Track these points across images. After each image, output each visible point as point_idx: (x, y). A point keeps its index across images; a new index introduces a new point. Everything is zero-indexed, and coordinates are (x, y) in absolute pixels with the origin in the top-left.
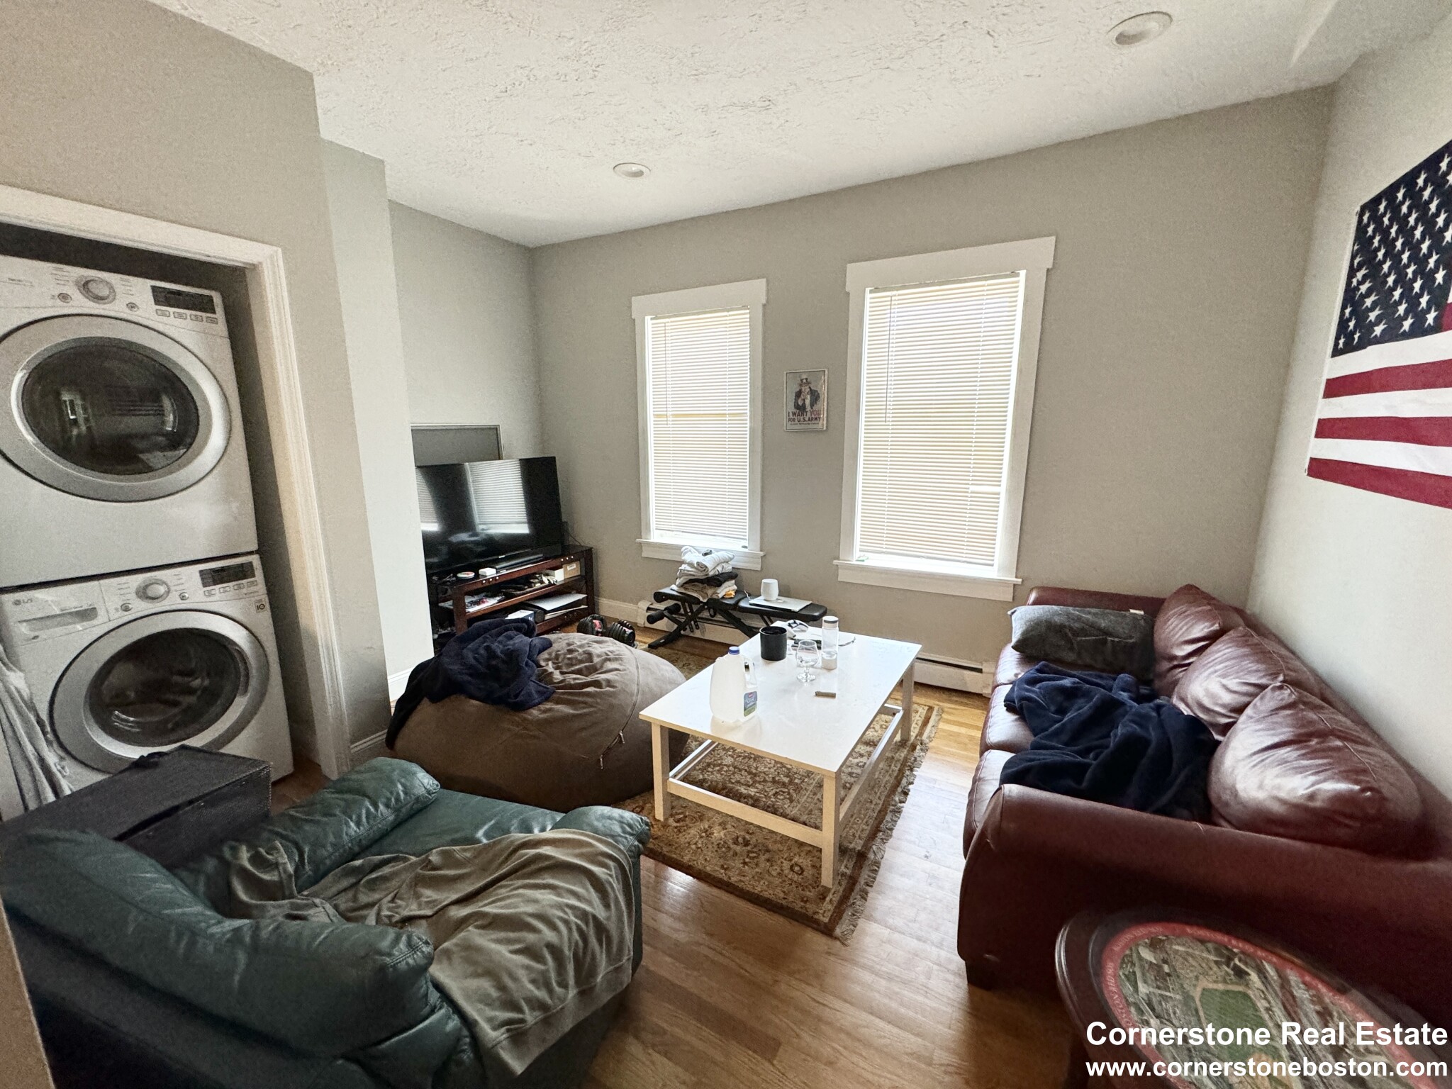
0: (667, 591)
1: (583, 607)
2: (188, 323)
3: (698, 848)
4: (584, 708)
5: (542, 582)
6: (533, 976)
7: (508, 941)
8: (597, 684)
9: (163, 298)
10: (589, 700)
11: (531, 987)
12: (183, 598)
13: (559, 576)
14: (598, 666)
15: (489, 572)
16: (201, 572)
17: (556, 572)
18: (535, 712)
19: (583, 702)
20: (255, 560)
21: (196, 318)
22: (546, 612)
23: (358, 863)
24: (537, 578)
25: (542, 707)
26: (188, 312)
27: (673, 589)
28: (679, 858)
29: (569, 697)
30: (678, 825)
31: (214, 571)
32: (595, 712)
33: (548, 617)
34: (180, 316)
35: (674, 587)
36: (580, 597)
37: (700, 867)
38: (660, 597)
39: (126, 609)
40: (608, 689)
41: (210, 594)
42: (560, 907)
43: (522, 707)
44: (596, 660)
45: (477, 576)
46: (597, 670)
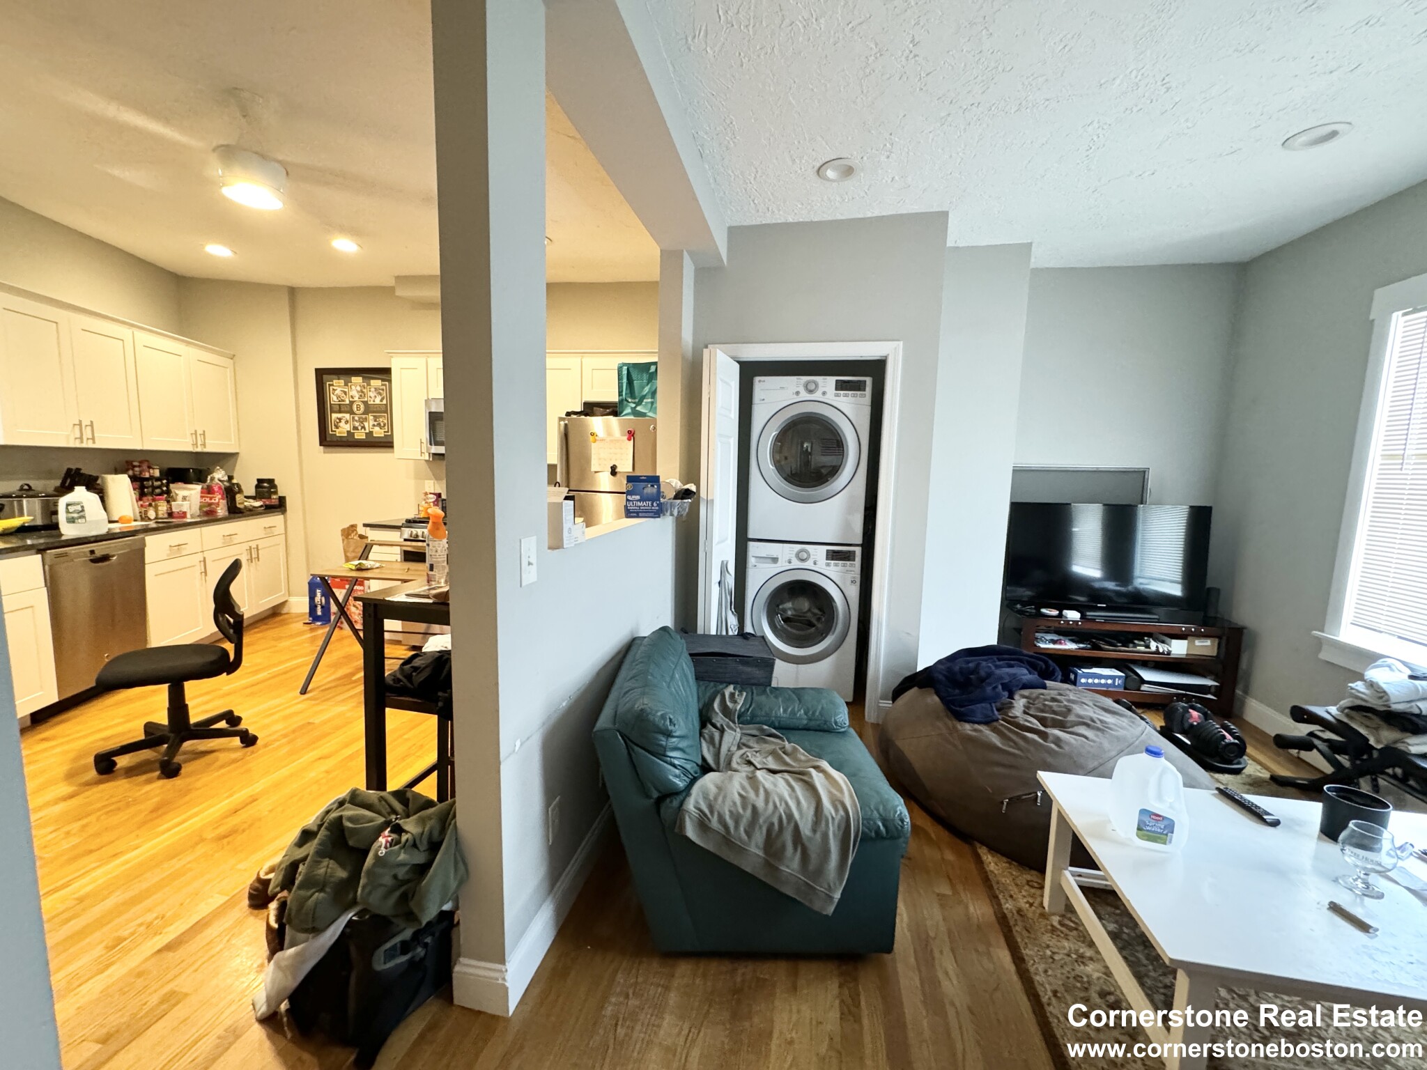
0: (1320, 711)
1: (1209, 696)
2: (850, 399)
3: (1052, 958)
4: (1011, 747)
5: (1148, 647)
6: (732, 809)
7: (743, 788)
8: (1044, 735)
9: (841, 386)
10: (1021, 743)
11: (727, 813)
12: (815, 563)
13: (1178, 648)
14: (1068, 725)
15: (1073, 615)
16: (828, 551)
17: (1174, 642)
18: (968, 726)
19: (1015, 743)
20: (858, 550)
21: (854, 396)
22: (1143, 682)
23: (765, 727)
24: (1144, 641)
25: (977, 726)
26: (850, 392)
27: (1330, 712)
28: (1022, 946)
29: (1006, 732)
30: (1059, 927)
31: (834, 552)
32: (1021, 757)
33: (1145, 687)
34: (846, 396)
35: (1333, 710)
36: (1208, 682)
37: (1032, 970)
38: (1300, 715)
39: (790, 562)
40: (1053, 746)
41: (828, 565)
42: (782, 799)
43: (961, 717)
44: (1071, 718)
45: (1060, 615)
46: (1064, 728)
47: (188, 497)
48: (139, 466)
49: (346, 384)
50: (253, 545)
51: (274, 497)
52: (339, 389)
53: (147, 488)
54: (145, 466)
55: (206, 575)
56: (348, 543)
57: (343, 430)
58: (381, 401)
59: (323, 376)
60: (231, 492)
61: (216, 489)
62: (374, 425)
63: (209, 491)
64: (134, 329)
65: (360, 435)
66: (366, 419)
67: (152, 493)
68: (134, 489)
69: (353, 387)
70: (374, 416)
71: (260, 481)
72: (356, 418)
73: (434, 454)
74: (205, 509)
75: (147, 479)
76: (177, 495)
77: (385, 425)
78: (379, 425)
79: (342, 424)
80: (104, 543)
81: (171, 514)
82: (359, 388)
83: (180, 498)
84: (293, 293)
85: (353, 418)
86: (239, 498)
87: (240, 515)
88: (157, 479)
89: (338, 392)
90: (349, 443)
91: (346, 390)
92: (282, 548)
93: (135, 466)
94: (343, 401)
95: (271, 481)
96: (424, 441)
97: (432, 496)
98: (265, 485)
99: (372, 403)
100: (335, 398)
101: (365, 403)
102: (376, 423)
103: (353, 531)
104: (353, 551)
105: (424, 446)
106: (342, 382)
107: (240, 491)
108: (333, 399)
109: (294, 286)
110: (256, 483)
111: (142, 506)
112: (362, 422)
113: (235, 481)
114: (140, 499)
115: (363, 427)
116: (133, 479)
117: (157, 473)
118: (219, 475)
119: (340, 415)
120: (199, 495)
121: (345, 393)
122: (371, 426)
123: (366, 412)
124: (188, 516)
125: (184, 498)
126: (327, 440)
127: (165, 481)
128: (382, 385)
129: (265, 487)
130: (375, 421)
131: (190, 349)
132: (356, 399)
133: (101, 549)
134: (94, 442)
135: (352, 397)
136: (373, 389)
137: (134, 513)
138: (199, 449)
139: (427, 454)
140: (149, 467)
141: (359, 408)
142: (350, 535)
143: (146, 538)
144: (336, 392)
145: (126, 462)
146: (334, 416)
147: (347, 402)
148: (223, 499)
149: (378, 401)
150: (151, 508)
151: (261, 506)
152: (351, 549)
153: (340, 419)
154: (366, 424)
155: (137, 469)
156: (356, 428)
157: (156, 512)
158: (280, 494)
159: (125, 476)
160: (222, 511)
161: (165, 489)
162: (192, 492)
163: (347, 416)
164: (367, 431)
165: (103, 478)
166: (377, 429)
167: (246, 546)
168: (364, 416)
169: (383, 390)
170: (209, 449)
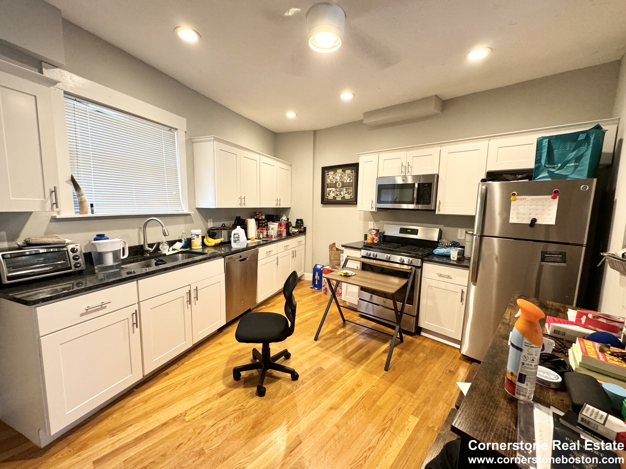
47: (274, 228)
48: (259, 215)
49: (334, 174)
50: (294, 249)
51: (302, 227)
52: (331, 176)
53: (260, 224)
54: (260, 214)
55: (278, 265)
56: (332, 252)
57: (331, 196)
58: (350, 180)
59: (325, 170)
60: (288, 225)
61: (283, 224)
62: (346, 193)
63: (280, 225)
64: (260, 156)
65: (339, 199)
66: (342, 190)
67: (262, 226)
68: (256, 224)
69: (337, 175)
70: (346, 188)
71: (298, 220)
72: (338, 190)
73: (378, 208)
74: (279, 233)
75: (261, 220)
76: (270, 227)
77: (351, 193)
78: (348, 193)
79: (331, 193)
80: (245, 252)
81: (267, 235)
82: (340, 175)
83: (270, 229)
84: (315, 132)
85: (336, 190)
86: (291, 228)
87: (291, 236)
88: (264, 220)
89: (331, 178)
90: (334, 203)
91: (334, 176)
92: (303, 250)
93: (257, 215)
94: (332, 182)
95: (301, 220)
96: (374, 201)
97: (374, 231)
98: (299, 222)
99: (345, 182)
100: (329, 180)
101: (342, 182)
102: (346, 192)
103: (334, 246)
104: (334, 257)
105: (374, 203)
106: (332, 173)
107: (291, 225)
108: (328, 181)
109: (315, 130)
110: (296, 221)
111: (258, 232)
112: (340, 192)
113: (289, 221)
114: (258, 229)
115: (341, 194)
116: (256, 220)
117: (264, 217)
118: (284, 218)
119: (330, 189)
120: (277, 227)
121: (334, 178)
122: (344, 194)
123: (342, 187)
124: (273, 237)
125: (272, 229)
126: (325, 201)
127: (266, 221)
128: (351, 172)
129: (300, 222)
130: (346, 191)
131: (278, 163)
132: (338, 180)
133: (244, 254)
134: (245, 206)
135: (336, 179)
136: (346, 175)
137: (256, 236)
138: (278, 207)
139: (374, 208)
140: (262, 215)
141: (339, 185)
142: (333, 248)
143: (259, 248)
144: (330, 178)
145: (254, 213)
146: (328, 189)
147: (334, 182)
148: (285, 229)
149: (348, 181)
150: (261, 233)
151: (297, 232)
152: (333, 255)
153: (330, 191)
154: (342, 193)
155: (258, 216)
156: (337, 195)
157: (263, 235)
158: (304, 226)
159: (254, 219)
160: (284, 234)
161: (266, 224)
162: (275, 226)
163: (334, 189)
164: (342, 196)
165: (247, 221)
166: (347, 195)
167: (291, 250)
168: (341, 189)
169: (351, 175)
170: (281, 207)
